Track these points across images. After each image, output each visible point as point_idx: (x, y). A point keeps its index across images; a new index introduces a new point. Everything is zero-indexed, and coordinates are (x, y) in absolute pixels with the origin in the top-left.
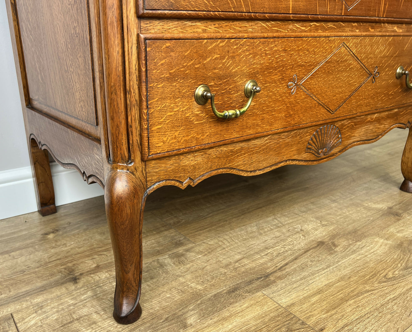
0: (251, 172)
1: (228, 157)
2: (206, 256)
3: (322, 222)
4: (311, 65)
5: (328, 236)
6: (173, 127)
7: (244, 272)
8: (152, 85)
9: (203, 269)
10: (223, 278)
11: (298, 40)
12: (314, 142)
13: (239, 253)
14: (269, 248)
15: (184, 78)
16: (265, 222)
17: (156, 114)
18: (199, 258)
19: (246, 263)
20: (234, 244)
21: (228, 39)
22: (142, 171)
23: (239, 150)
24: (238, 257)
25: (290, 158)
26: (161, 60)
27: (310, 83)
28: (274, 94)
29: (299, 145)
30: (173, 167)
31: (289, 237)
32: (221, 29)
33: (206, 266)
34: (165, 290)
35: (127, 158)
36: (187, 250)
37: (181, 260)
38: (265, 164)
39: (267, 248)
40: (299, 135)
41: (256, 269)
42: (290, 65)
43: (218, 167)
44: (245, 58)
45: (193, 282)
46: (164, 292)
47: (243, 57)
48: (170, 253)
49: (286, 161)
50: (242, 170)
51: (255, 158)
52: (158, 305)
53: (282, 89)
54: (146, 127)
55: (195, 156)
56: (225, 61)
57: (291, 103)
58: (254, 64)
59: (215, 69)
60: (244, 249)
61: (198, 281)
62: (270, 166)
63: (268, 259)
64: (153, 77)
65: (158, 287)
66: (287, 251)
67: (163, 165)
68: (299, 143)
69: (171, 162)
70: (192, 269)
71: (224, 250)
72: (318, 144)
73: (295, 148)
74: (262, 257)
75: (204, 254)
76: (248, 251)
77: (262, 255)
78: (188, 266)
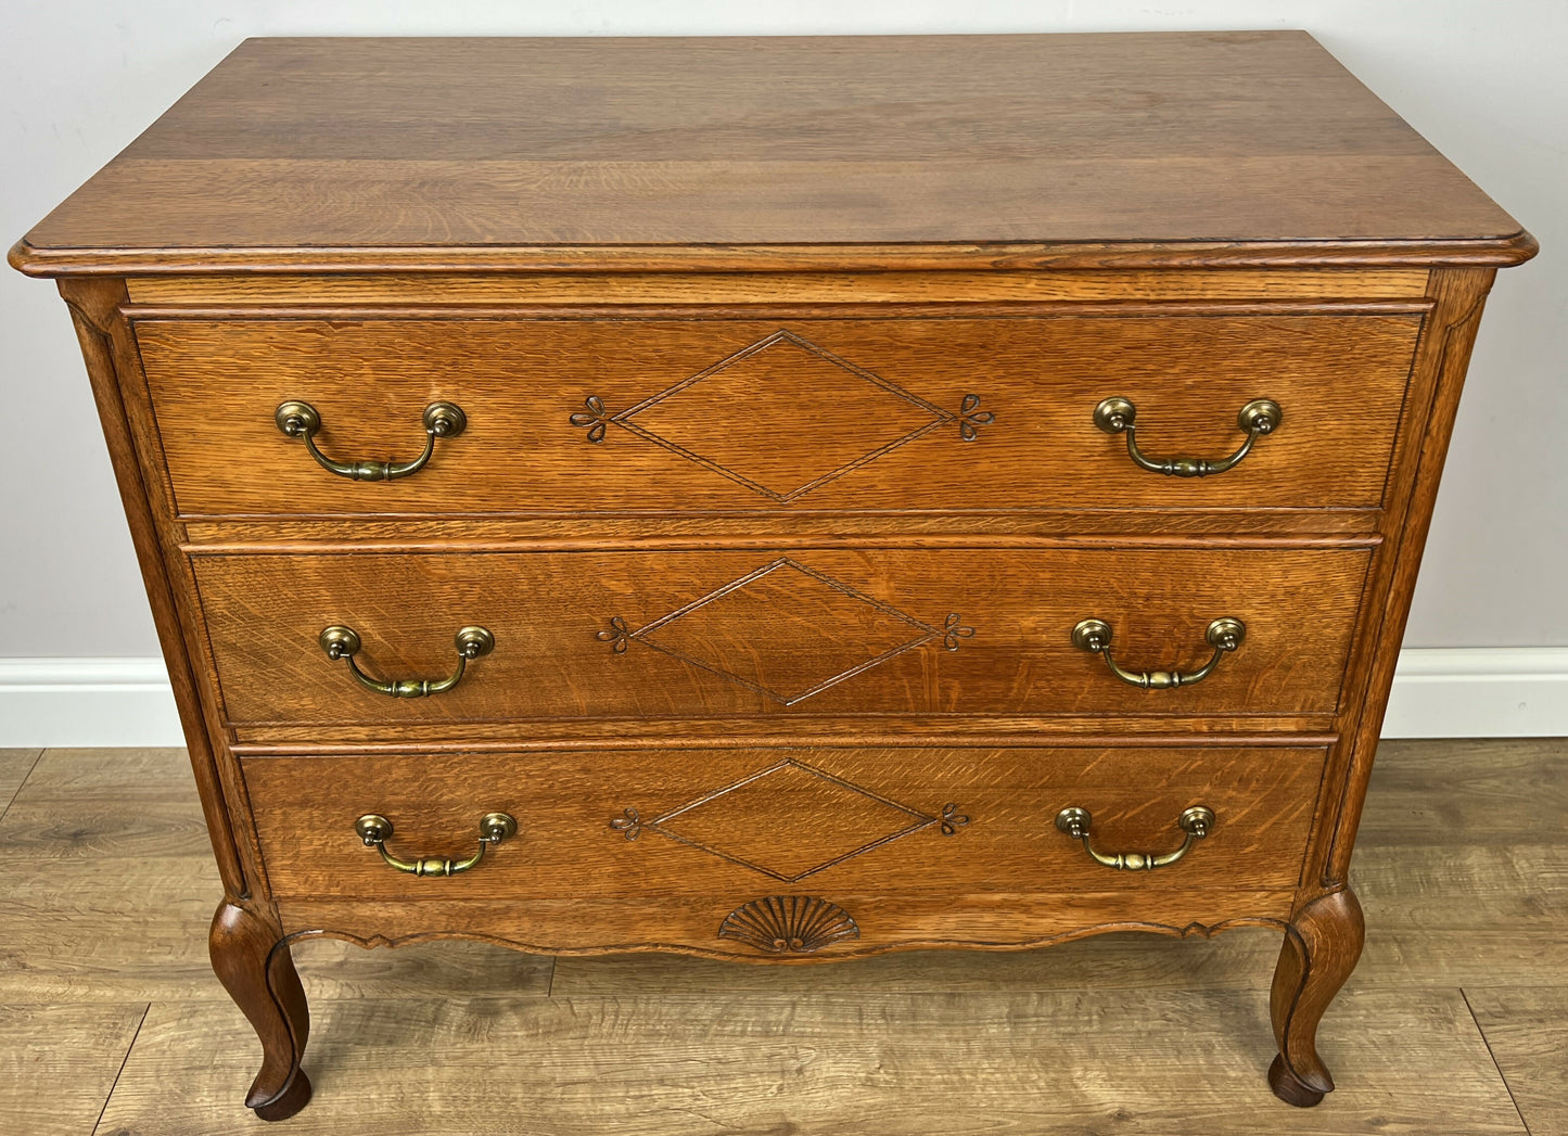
0: (545, 949)
1: (471, 917)
2: (528, 1040)
3: (882, 1071)
4: (679, 795)
5: (830, 1118)
6: (317, 866)
7: (545, 1117)
8: (261, 810)
9: (491, 1068)
10: (495, 1110)
11: (624, 755)
12: (744, 921)
13: (597, 1064)
14: (667, 1082)
15: (325, 805)
16: (758, 1006)
17: (277, 846)
18: (516, 1037)
19: (579, 1096)
20: (617, 1035)
21: (421, 753)
22: (270, 912)
23: (500, 909)
24: (583, 1073)
25: (664, 942)
26: (272, 780)
27: (686, 825)
28: (573, 837)
29: (691, 922)
30: (337, 915)
31: (747, 1074)
32: (412, 733)
33: (502, 1064)
34: (382, 1081)
35: (240, 889)
36: (516, 1007)
37: (479, 1026)
38: (583, 941)
39: (661, 1082)
40: (684, 904)
41: (576, 1122)
42: (610, 793)
43: (449, 929)
44: (470, 781)
45: (441, 1090)
46: (376, 1083)
47: (466, 779)
48: (482, 995)
49: (657, 945)
50: (519, 944)
51: (549, 928)
52: (340, 1107)
53: (592, 830)
54: (259, 860)
55: (386, 906)
56: (417, 784)
57: (628, 854)
58: (497, 790)
59: (396, 794)
60: (618, 1059)
61: (450, 1092)
62: (606, 947)
63: (628, 1109)
64: (260, 801)
65: (380, 1068)
66: (689, 1110)
67: (315, 909)
68: (689, 918)
69: (332, 907)
70: (473, 1059)
71: (579, 1042)
72: (764, 928)
73: (676, 926)
74: (622, 1101)
75: (534, 1032)
76: (620, 1067)
77: (632, 1094)
78: (475, 1046)
